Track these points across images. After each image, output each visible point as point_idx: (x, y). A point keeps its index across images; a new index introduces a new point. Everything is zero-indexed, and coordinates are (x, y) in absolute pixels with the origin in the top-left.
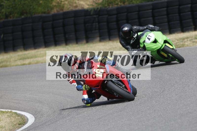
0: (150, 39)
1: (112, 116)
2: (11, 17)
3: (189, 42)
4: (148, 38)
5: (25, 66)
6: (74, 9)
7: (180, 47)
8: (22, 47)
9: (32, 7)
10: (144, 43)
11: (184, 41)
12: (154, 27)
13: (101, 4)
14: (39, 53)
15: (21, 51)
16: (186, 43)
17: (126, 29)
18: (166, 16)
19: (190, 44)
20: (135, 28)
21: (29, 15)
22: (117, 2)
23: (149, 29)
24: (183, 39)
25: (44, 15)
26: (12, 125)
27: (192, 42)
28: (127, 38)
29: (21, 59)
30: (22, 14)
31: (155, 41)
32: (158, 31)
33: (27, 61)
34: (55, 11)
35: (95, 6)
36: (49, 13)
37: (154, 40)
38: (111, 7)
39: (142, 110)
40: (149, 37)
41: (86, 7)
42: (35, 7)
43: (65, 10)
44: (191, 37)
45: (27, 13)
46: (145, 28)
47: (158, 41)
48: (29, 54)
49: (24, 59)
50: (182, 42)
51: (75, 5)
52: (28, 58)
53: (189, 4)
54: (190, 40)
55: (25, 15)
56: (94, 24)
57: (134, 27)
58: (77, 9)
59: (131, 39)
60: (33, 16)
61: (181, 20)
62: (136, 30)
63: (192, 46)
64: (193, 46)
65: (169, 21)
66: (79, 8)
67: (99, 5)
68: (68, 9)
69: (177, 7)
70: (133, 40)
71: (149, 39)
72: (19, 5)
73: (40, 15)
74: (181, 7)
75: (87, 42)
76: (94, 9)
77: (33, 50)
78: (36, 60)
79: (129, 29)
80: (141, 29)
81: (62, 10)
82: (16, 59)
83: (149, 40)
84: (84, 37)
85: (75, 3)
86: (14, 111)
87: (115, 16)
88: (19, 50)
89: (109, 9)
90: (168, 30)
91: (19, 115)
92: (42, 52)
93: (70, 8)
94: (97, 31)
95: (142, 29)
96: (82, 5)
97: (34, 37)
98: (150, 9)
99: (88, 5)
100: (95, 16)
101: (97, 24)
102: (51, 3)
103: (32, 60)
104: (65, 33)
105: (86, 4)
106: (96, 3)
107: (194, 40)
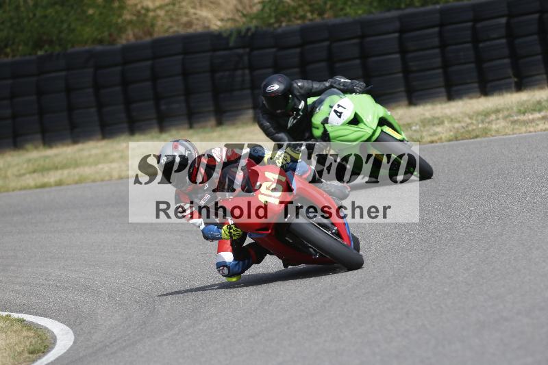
0: (341, 113)
1: (288, 328)
2: (7, 55)
3: (502, 123)
4: (336, 111)
5: (47, 189)
6: (183, 31)
7: (477, 137)
8: (39, 136)
9: (65, 26)
10: (326, 125)
11: (487, 120)
12: (351, 83)
13: (257, 16)
14: (86, 153)
15: (36, 148)
16: (494, 127)
17: (276, 87)
18: (437, 51)
19: (504, 127)
20: (299, 84)
21: (58, 49)
22: (301, 12)
23: (338, 89)
24: (487, 114)
25: (99, 48)
26: (12, 355)
27: (510, 123)
28: (279, 111)
29: (34, 171)
30: (38, 44)
31: (356, 121)
32: (362, 93)
33: (52, 177)
34: (129, 37)
35: (242, 22)
36: (112, 42)
37: (352, 117)
38: (284, 24)
39: (373, 312)
40: (340, 110)
41: (216, 25)
42: (73, 26)
43: (159, 33)
44: (508, 109)
45: (51, 42)
46: (327, 84)
47: (364, 120)
48: (56, 155)
49: (43, 170)
50: (483, 122)
51: (185, 19)
52: (56, 168)
53: (502, 16)
54: (505, 118)
55: (46, 47)
56: (239, 72)
57: (297, 83)
58: (190, 31)
59: (290, 116)
60: (70, 50)
61: (479, 61)
62: (302, 91)
63: (511, 133)
64: (513, 134)
65: (446, 65)
66: (198, 28)
67: (252, 19)
68: (167, 31)
69: (470, 24)
70: (294, 118)
71: (339, 115)
72: (29, 20)
73: (87, 47)
74: (479, 25)
75: (220, 123)
76: (239, 32)
77: (68, 145)
78: (75, 172)
79: (282, 87)
80: (316, 88)
81: (151, 34)
82: (23, 171)
83: (340, 117)
84: (212, 108)
85: (187, 14)
86: (15, 315)
87: (298, 50)
88: (29, 146)
89: (280, 30)
90: (443, 90)
91: (29, 326)
92: (94, 152)
93: (170, 27)
94: (248, 91)
95: (318, 90)
96: (206, 18)
97: (70, 109)
98: (394, 32)
99: (222, 20)
100: (240, 51)
101: (247, 71)
102: (120, 16)
103: (66, 172)
104: (158, 99)
105: (216, 16)
106: (244, 16)
107: (516, 118)
